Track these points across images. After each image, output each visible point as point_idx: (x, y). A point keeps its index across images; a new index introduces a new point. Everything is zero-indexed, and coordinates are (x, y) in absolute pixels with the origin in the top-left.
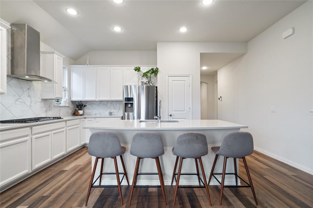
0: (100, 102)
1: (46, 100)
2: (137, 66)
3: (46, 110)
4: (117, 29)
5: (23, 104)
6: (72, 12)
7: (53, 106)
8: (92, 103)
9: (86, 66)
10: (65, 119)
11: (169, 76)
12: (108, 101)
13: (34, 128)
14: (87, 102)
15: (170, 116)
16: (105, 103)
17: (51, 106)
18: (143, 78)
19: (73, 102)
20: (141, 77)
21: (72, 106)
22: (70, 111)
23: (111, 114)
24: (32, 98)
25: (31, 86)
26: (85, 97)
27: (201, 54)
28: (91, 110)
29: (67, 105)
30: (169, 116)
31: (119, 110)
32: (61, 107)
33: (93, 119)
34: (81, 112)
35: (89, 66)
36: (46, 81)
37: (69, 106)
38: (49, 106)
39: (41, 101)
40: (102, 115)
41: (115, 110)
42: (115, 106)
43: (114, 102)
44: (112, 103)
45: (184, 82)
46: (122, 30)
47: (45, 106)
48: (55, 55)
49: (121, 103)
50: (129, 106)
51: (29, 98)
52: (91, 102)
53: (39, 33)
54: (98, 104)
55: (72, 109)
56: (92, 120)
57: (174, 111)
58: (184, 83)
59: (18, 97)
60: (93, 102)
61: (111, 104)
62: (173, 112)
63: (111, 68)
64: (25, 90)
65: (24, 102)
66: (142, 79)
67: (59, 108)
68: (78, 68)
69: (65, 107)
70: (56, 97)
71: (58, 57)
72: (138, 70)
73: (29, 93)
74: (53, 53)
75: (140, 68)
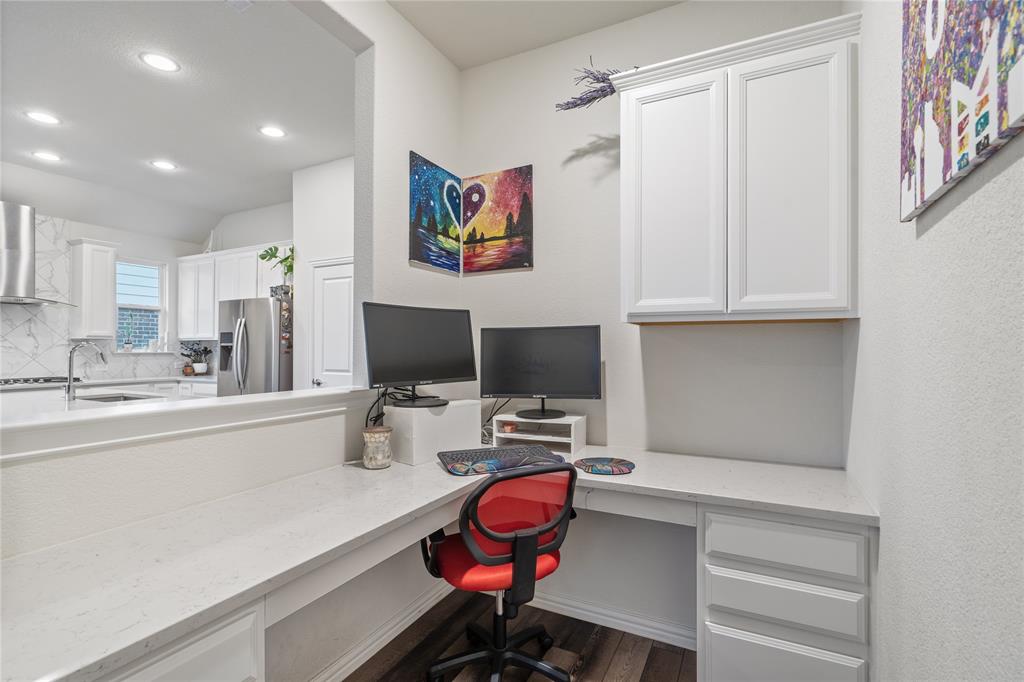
2: (270, 245)
3: (85, 363)
4: (164, 166)
5: (12, 351)
7: (109, 353)
11: (315, 268)
21: (180, 354)
22: (175, 364)
24: (39, 339)
25: (35, 316)
29: (166, 351)
32: (137, 354)
34: (199, 367)
37: (171, 354)
39: (67, 343)
45: (349, 280)
46: (175, 166)
51: (31, 339)
57: (327, 370)
62: (324, 373)
64: (17, 324)
65: (16, 348)
67: (133, 358)
68: (189, 263)
69: (155, 354)
70: (87, 334)
71: (96, 247)
72: (270, 254)
73: (30, 329)
74: (80, 242)
75: (276, 249)
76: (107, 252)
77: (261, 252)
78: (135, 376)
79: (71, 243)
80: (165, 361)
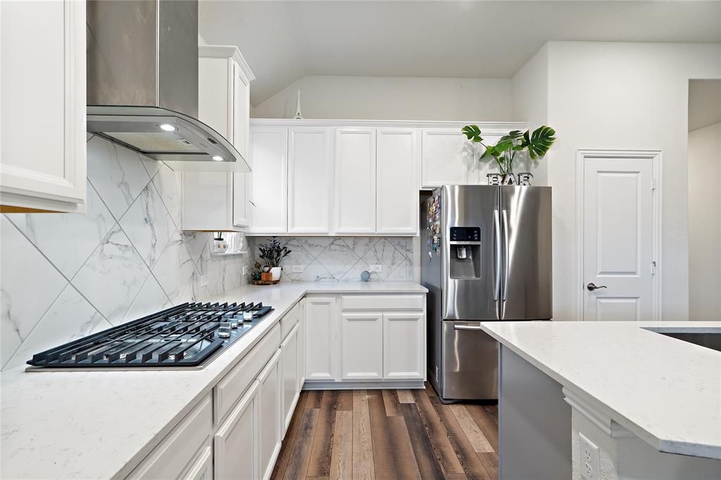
0: (332, 240)
8: (306, 242)
11: (586, 157)
12: (356, 238)
15: (591, 288)
16: (350, 242)
17: (204, 256)
20: (476, 160)
21: (247, 253)
22: (244, 271)
23: (366, 278)
25: (152, 180)
26: (293, 226)
27: (691, 82)
30: (586, 288)
31: (393, 264)
33: (332, 299)
35: (303, 121)
36: (217, 158)
38: (201, 257)
39: (179, 238)
40: (338, 281)
41: (380, 266)
42: (379, 254)
43: (376, 240)
44: (370, 242)
45: (635, 175)
47: (191, 259)
48: (233, 62)
49: (399, 243)
51: (148, 227)
52: (303, 241)
54: (325, 248)
55: (248, 263)
56: (328, 303)
57: (602, 273)
58: (637, 178)
59: (110, 225)
60: (310, 241)
61: (367, 245)
62: (598, 276)
63: (380, 129)
65: (133, 246)
67: (222, 262)
69: (235, 256)
72: (474, 134)
73: (147, 209)
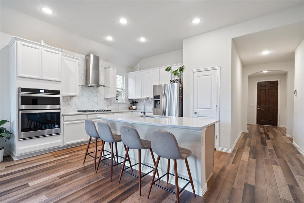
1: (108, 98)
2: (168, 66)
3: (108, 106)
4: (143, 40)
5: (93, 101)
6: (109, 38)
7: (113, 103)
9: (136, 72)
10: (113, 111)
11: (194, 72)
13: (88, 115)
14: (139, 99)
18: (175, 76)
19: (130, 100)
20: (173, 76)
21: (129, 103)
24: (98, 98)
25: (97, 90)
28: (141, 106)
29: (125, 102)
30: (194, 113)
32: (119, 103)
34: (134, 107)
35: (139, 71)
36: (102, 87)
37: (126, 103)
38: (110, 103)
39: (104, 99)
40: (148, 110)
45: (211, 76)
46: (146, 40)
47: (107, 103)
48: (110, 68)
50: (158, 102)
51: (97, 98)
52: (141, 100)
53: (99, 57)
55: (129, 105)
57: (199, 109)
59: (89, 97)
64: (94, 93)
66: (174, 78)
67: (118, 104)
68: (132, 74)
69: (122, 103)
70: (111, 96)
71: (113, 69)
72: (169, 69)
73: (96, 95)
74: (109, 67)
75: (171, 68)
76: (115, 70)
77: (165, 68)
78: (118, 110)
79: (105, 68)
80: (125, 105)
